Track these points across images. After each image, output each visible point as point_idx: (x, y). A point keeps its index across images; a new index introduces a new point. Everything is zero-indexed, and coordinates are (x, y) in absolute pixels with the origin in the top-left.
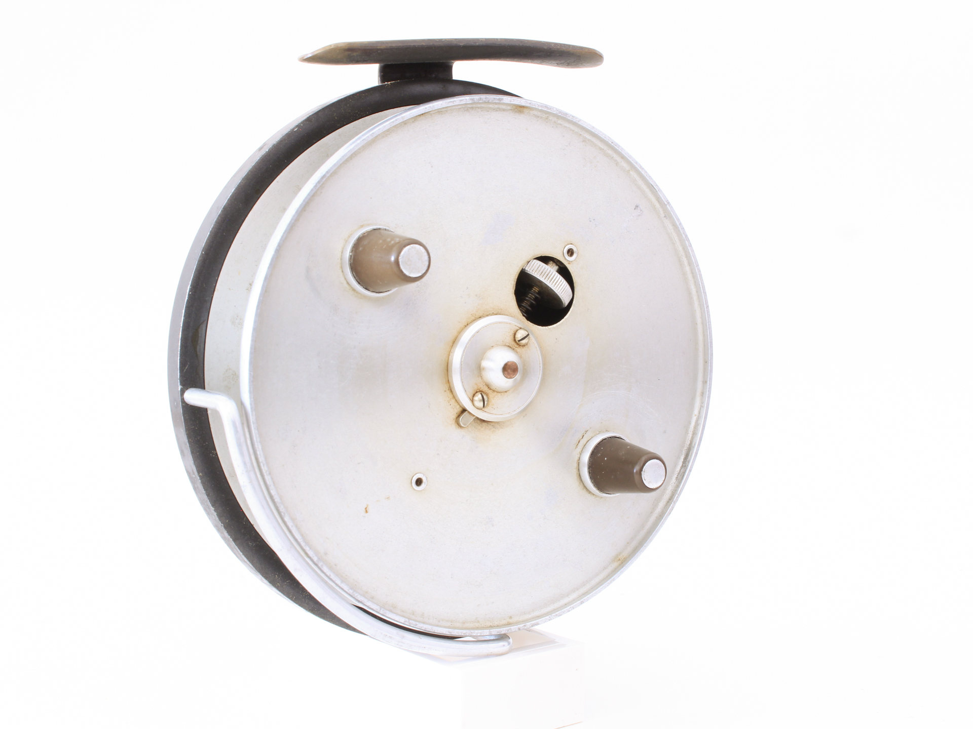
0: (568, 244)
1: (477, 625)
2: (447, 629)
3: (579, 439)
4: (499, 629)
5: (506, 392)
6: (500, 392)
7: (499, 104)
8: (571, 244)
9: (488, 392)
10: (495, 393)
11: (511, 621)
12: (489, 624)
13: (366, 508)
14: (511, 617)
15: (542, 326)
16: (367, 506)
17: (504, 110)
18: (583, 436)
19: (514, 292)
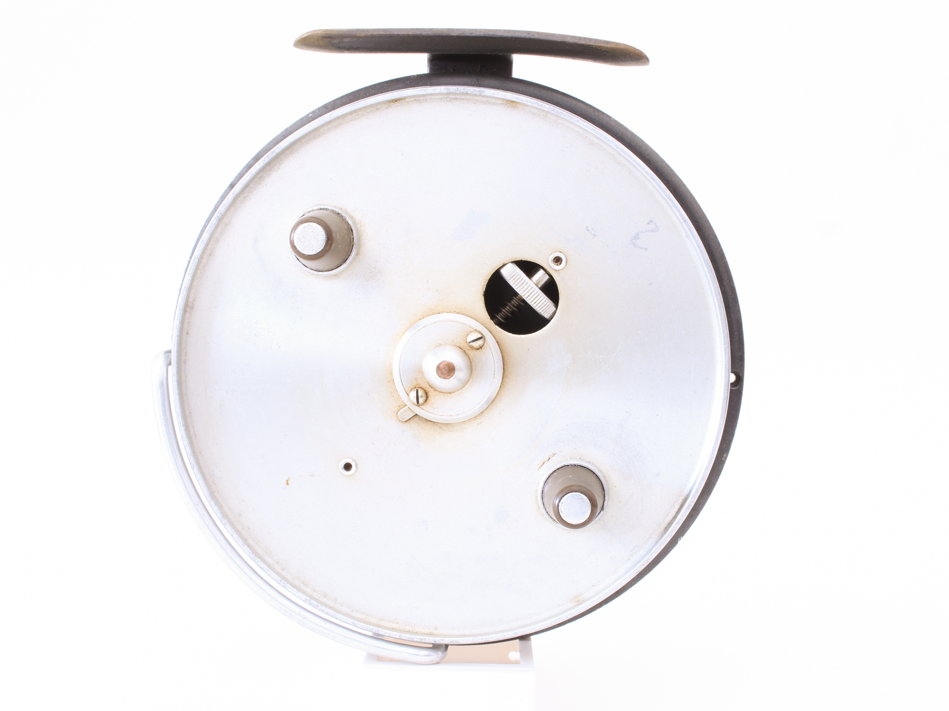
0: (556, 252)
1: (395, 626)
2: (352, 620)
3: (543, 461)
4: (411, 636)
5: (450, 393)
6: (442, 393)
7: (479, 96)
8: (561, 252)
9: (428, 390)
10: (437, 393)
11: (435, 632)
12: (408, 628)
13: (287, 481)
14: (436, 629)
15: (513, 333)
16: (289, 478)
17: (494, 104)
18: (550, 458)
19: (483, 293)
